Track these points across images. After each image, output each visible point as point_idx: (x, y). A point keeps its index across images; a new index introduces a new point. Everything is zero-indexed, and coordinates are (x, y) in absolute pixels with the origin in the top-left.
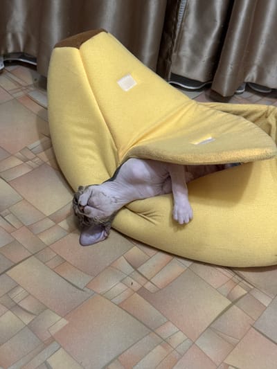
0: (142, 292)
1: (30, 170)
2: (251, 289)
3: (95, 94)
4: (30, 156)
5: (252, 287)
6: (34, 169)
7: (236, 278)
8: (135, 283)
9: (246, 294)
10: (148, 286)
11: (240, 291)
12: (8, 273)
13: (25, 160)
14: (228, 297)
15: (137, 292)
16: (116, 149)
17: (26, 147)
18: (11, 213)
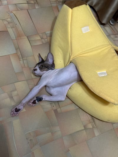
0: (56, 111)
1: (42, 44)
2: (94, 127)
3: (71, 30)
4: (45, 37)
5: (95, 126)
6: (43, 44)
7: (92, 121)
8: (55, 106)
9: (91, 128)
10: (59, 110)
11: (90, 126)
12: (15, 83)
13: (42, 38)
14: (84, 126)
15: (54, 110)
16: (70, 55)
17: (45, 32)
18: (27, 60)
